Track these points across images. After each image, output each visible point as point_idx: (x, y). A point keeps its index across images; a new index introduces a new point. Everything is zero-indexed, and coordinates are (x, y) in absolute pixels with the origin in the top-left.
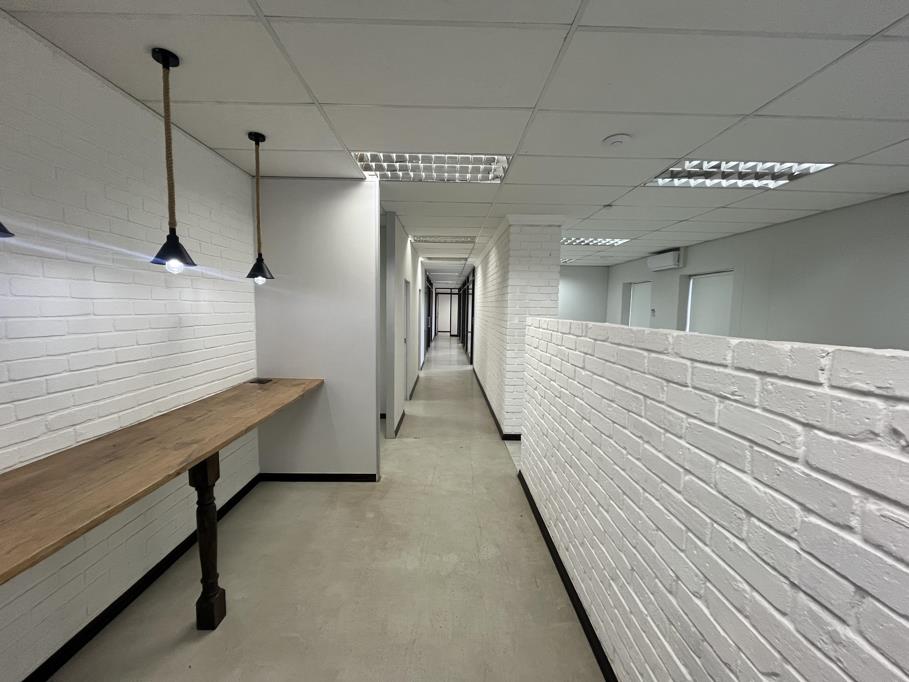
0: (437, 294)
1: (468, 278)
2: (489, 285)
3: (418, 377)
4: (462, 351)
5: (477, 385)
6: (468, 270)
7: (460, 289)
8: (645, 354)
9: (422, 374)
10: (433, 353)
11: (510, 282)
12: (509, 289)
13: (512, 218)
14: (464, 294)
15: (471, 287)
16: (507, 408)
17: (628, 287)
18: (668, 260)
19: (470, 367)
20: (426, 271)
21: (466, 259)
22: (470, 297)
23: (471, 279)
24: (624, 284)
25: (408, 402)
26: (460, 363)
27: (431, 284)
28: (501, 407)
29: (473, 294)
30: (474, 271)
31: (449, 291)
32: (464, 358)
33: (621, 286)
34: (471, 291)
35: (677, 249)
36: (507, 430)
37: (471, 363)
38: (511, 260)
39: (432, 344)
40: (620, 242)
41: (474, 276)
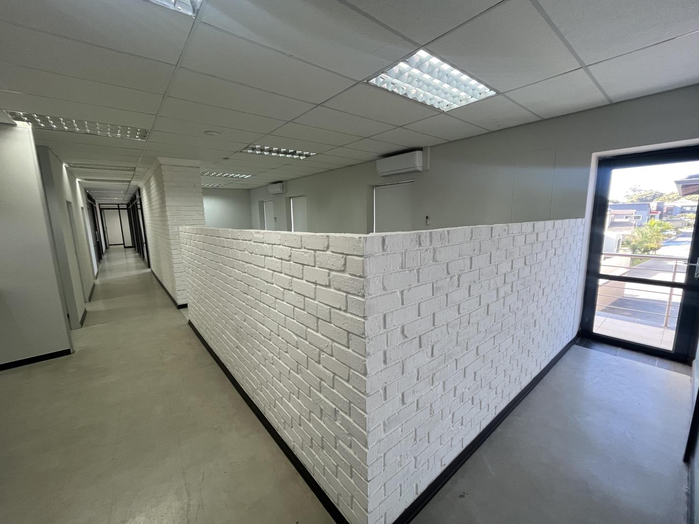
0: (101, 210)
1: (135, 196)
2: (154, 204)
3: (94, 285)
4: (139, 259)
5: (156, 281)
6: (132, 190)
7: (128, 205)
8: (217, 238)
9: (97, 282)
10: (106, 264)
11: (167, 204)
12: (167, 208)
13: (162, 160)
14: (133, 208)
15: (139, 203)
16: (178, 288)
17: (261, 204)
18: (277, 188)
19: (149, 270)
20: (85, 190)
21: (130, 182)
22: (140, 211)
23: (138, 196)
24: (259, 202)
25: (88, 304)
26: (137, 268)
27: (94, 201)
28: (174, 288)
29: (142, 209)
30: (139, 190)
31: (116, 206)
32: (142, 264)
33: (257, 202)
34: (139, 206)
35: (281, 182)
36: (180, 302)
37: (149, 267)
38: (165, 189)
39: (104, 257)
40: (247, 177)
41: (140, 194)
